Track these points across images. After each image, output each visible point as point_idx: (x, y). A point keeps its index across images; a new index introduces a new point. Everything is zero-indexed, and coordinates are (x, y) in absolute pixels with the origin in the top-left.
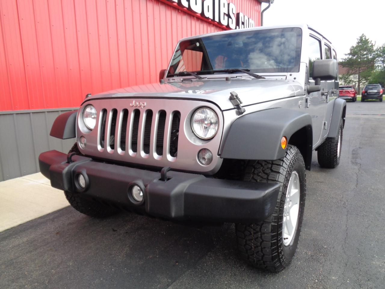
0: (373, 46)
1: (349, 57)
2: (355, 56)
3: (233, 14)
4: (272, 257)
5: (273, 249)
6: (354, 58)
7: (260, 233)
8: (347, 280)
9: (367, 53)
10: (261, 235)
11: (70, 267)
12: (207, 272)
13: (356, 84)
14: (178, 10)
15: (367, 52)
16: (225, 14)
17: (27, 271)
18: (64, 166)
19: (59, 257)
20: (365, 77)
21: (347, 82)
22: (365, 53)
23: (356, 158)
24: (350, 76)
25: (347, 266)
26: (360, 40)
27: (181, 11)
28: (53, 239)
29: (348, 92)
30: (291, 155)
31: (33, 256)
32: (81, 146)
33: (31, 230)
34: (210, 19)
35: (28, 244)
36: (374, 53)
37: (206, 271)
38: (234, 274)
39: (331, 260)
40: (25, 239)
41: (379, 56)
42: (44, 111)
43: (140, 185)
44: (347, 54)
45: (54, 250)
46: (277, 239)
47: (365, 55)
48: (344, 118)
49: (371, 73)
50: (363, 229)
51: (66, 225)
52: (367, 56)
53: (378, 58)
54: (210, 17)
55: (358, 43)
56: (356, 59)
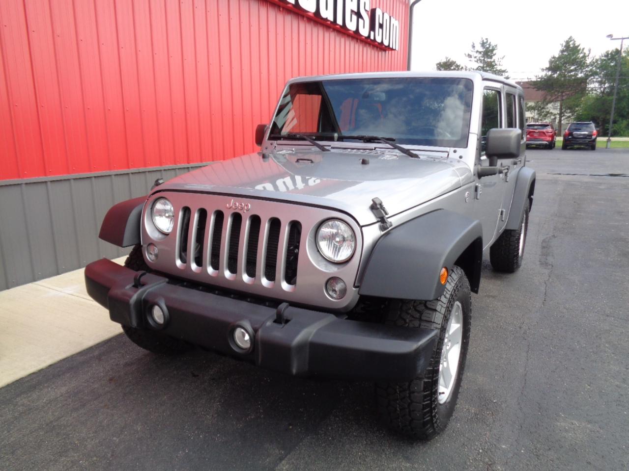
0: (586, 57)
1: (547, 73)
2: (556, 73)
3: (366, 11)
4: (424, 422)
5: (426, 412)
6: (555, 76)
7: (408, 392)
8: (521, 449)
9: (575, 68)
10: (410, 394)
11: (138, 433)
12: (333, 439)
13: (555, 118)
14: (279, 7)
15: (576, 66)
16: (352, 11)
17: (78, 440)
18: (130, 293)
19: (120, 418)
20: (570, 108)
21: (543, 114)
22: (572, 68)
23: (547, 256)
24: (547, 104)
25: (523, 430)
26: (565, 46)
27: (283, 8)
28: (106, 389)
29: (543, 134)
30: (452, 283)
31: (82, 417)
32: (150, 258)
33: (70, 374)
34: (329, 21)
35: (69, 397)
36: (587, 69)
37: (332, 437)
38: (371, 442)
39: (501, 420)
40: (63, 390)
41: (594, 74)
42: (69, 178)
43: (246, 328)
44: (544, 68)
45: (110, 406)
46: (430, 400)
47: (572, 71)
48: (532, 196)
49: (581, 100)
50: (548, 374)
51: (122, 366)
52: (576, 73)
53: (592, 77)
54: (329, 19)
55: (562, 51)
56: (557, 77)
